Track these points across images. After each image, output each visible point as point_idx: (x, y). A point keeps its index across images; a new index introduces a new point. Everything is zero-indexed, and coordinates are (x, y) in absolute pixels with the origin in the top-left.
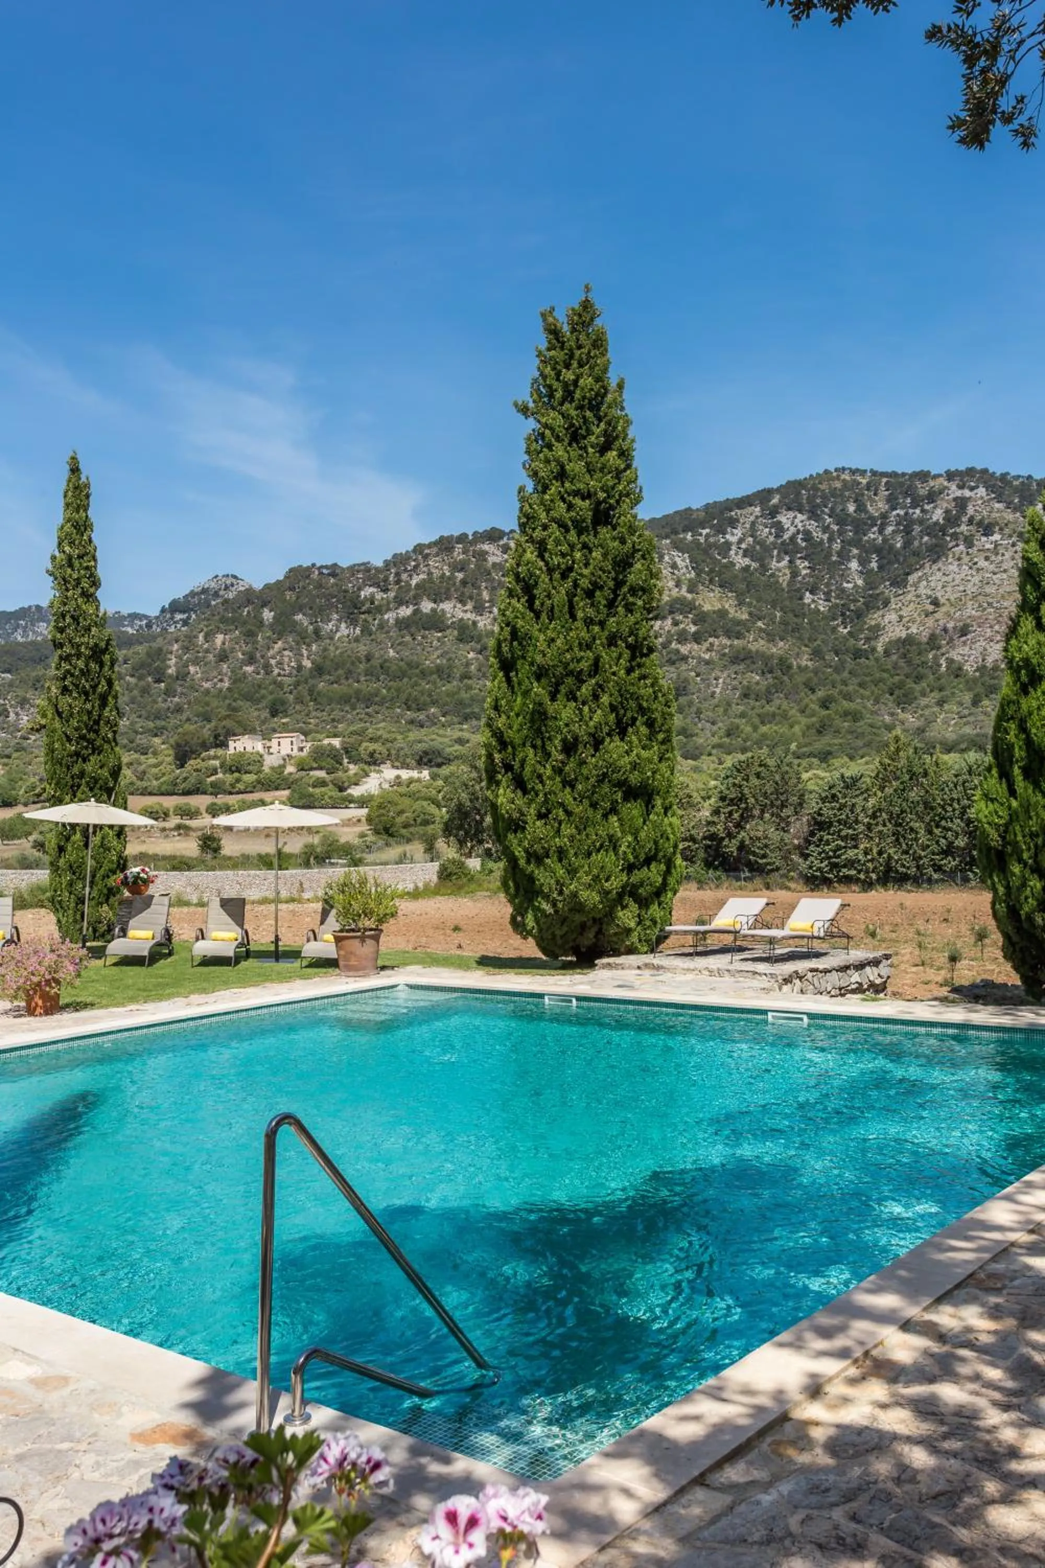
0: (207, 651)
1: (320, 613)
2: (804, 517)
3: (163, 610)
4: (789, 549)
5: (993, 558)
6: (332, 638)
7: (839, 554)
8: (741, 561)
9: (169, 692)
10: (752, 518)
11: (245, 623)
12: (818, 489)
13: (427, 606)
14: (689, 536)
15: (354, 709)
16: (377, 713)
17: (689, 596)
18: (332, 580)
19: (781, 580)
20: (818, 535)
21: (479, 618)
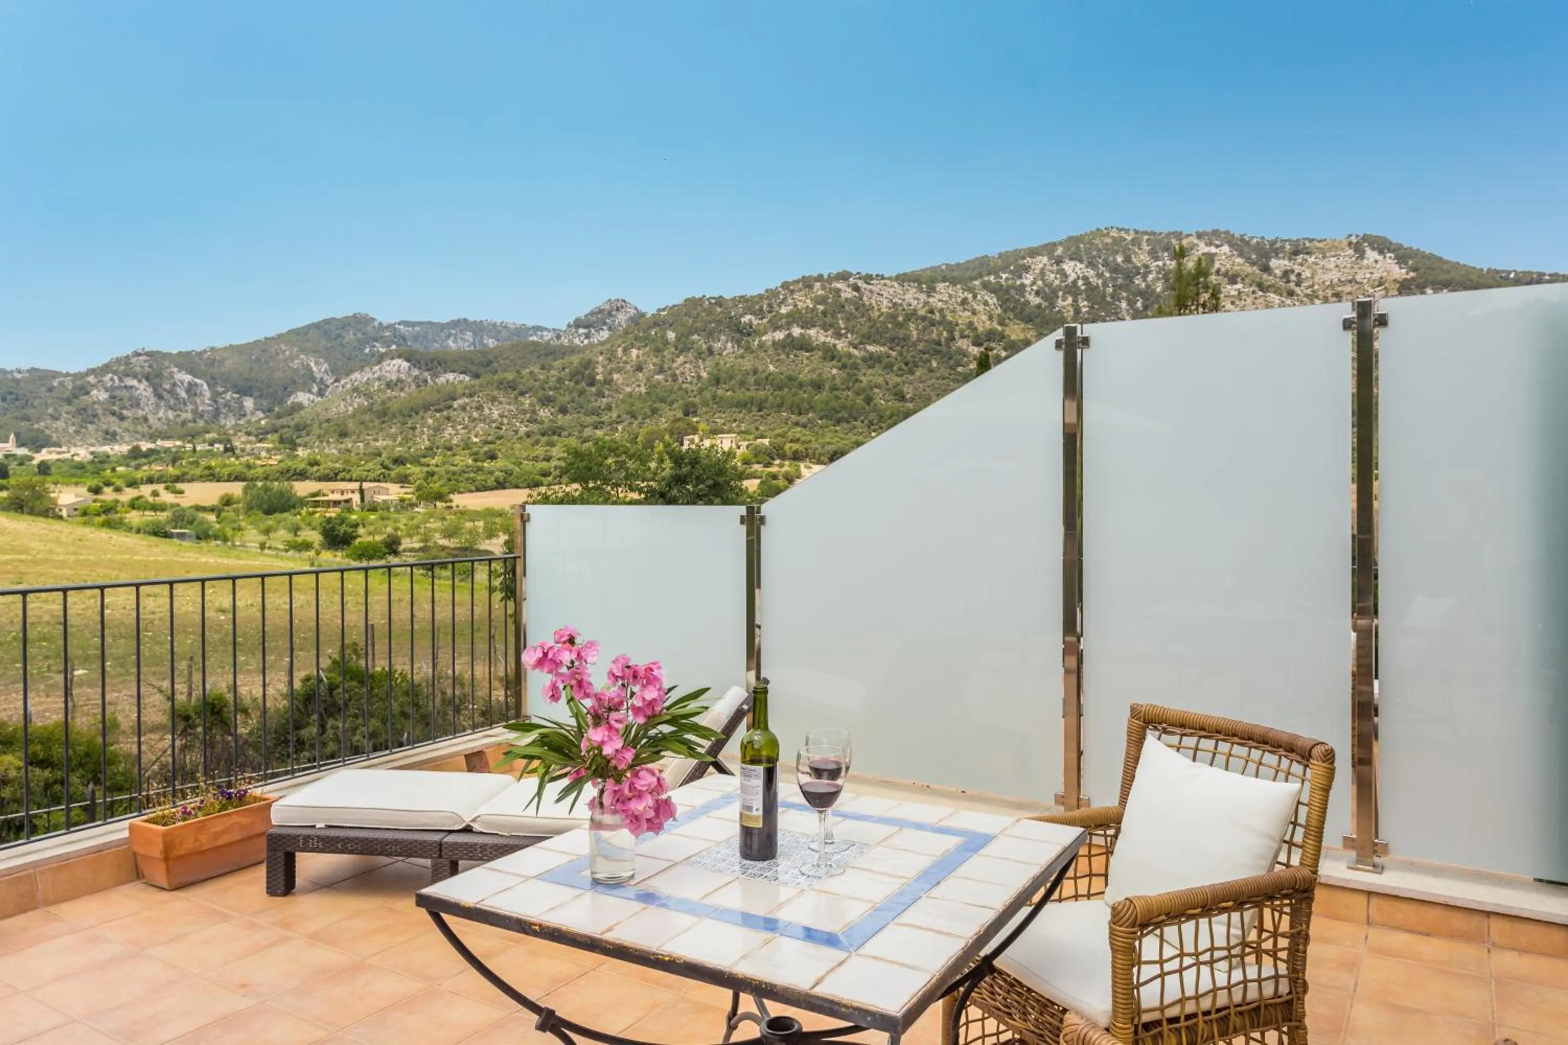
0: (626, 362)
1: (710, 335)
2: (1083, 266)
3: (569, 326)
4: (1072, 289)
5: (1237, 302)
6: (720, 354)
7: (1112, 296)
8: (1035, 300)
9: (600, 394)
10: (1041, 266)
11: (653, 340)
12: (1093, 244)
13: (796, 331)
14: (992, 278)
15: (750, 412)
16: (769, 415)
17: (999, 328)
18: (719, 310)
19: (1065, 315)
20: (1094, 281)
21: (837, 342)
